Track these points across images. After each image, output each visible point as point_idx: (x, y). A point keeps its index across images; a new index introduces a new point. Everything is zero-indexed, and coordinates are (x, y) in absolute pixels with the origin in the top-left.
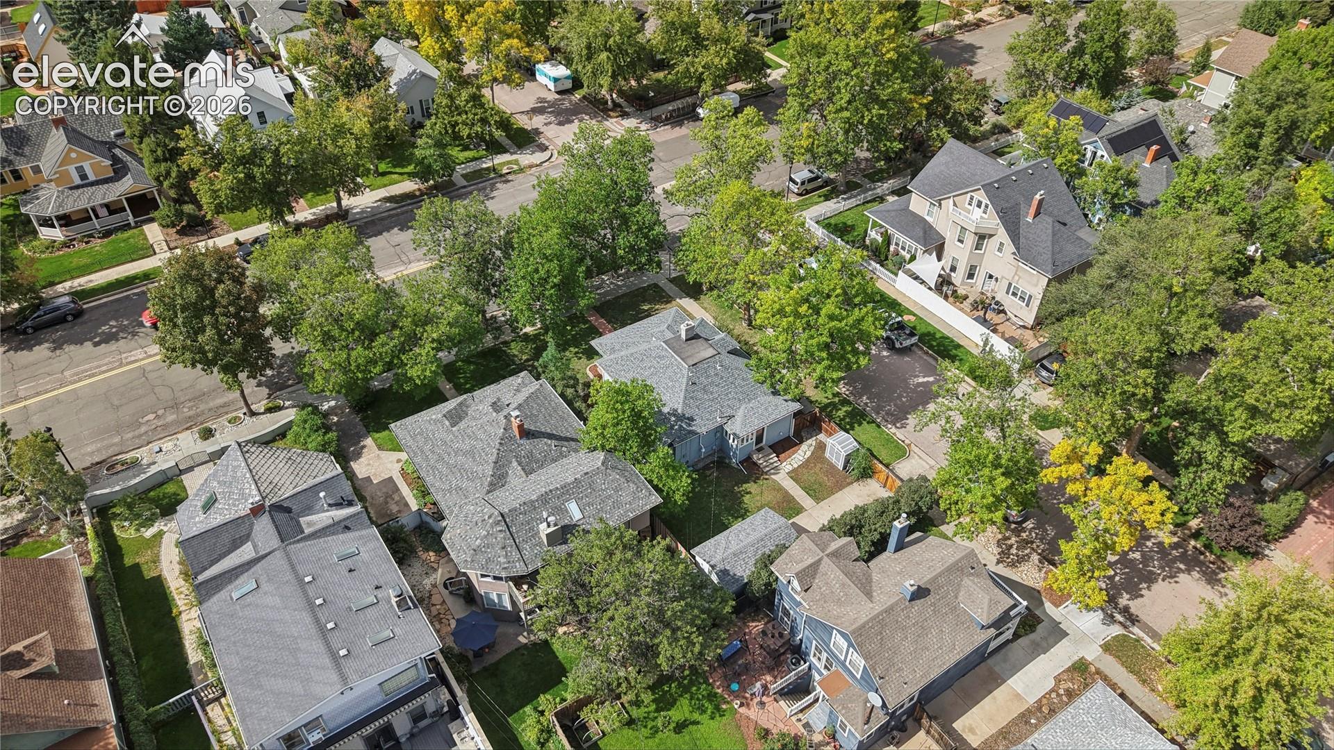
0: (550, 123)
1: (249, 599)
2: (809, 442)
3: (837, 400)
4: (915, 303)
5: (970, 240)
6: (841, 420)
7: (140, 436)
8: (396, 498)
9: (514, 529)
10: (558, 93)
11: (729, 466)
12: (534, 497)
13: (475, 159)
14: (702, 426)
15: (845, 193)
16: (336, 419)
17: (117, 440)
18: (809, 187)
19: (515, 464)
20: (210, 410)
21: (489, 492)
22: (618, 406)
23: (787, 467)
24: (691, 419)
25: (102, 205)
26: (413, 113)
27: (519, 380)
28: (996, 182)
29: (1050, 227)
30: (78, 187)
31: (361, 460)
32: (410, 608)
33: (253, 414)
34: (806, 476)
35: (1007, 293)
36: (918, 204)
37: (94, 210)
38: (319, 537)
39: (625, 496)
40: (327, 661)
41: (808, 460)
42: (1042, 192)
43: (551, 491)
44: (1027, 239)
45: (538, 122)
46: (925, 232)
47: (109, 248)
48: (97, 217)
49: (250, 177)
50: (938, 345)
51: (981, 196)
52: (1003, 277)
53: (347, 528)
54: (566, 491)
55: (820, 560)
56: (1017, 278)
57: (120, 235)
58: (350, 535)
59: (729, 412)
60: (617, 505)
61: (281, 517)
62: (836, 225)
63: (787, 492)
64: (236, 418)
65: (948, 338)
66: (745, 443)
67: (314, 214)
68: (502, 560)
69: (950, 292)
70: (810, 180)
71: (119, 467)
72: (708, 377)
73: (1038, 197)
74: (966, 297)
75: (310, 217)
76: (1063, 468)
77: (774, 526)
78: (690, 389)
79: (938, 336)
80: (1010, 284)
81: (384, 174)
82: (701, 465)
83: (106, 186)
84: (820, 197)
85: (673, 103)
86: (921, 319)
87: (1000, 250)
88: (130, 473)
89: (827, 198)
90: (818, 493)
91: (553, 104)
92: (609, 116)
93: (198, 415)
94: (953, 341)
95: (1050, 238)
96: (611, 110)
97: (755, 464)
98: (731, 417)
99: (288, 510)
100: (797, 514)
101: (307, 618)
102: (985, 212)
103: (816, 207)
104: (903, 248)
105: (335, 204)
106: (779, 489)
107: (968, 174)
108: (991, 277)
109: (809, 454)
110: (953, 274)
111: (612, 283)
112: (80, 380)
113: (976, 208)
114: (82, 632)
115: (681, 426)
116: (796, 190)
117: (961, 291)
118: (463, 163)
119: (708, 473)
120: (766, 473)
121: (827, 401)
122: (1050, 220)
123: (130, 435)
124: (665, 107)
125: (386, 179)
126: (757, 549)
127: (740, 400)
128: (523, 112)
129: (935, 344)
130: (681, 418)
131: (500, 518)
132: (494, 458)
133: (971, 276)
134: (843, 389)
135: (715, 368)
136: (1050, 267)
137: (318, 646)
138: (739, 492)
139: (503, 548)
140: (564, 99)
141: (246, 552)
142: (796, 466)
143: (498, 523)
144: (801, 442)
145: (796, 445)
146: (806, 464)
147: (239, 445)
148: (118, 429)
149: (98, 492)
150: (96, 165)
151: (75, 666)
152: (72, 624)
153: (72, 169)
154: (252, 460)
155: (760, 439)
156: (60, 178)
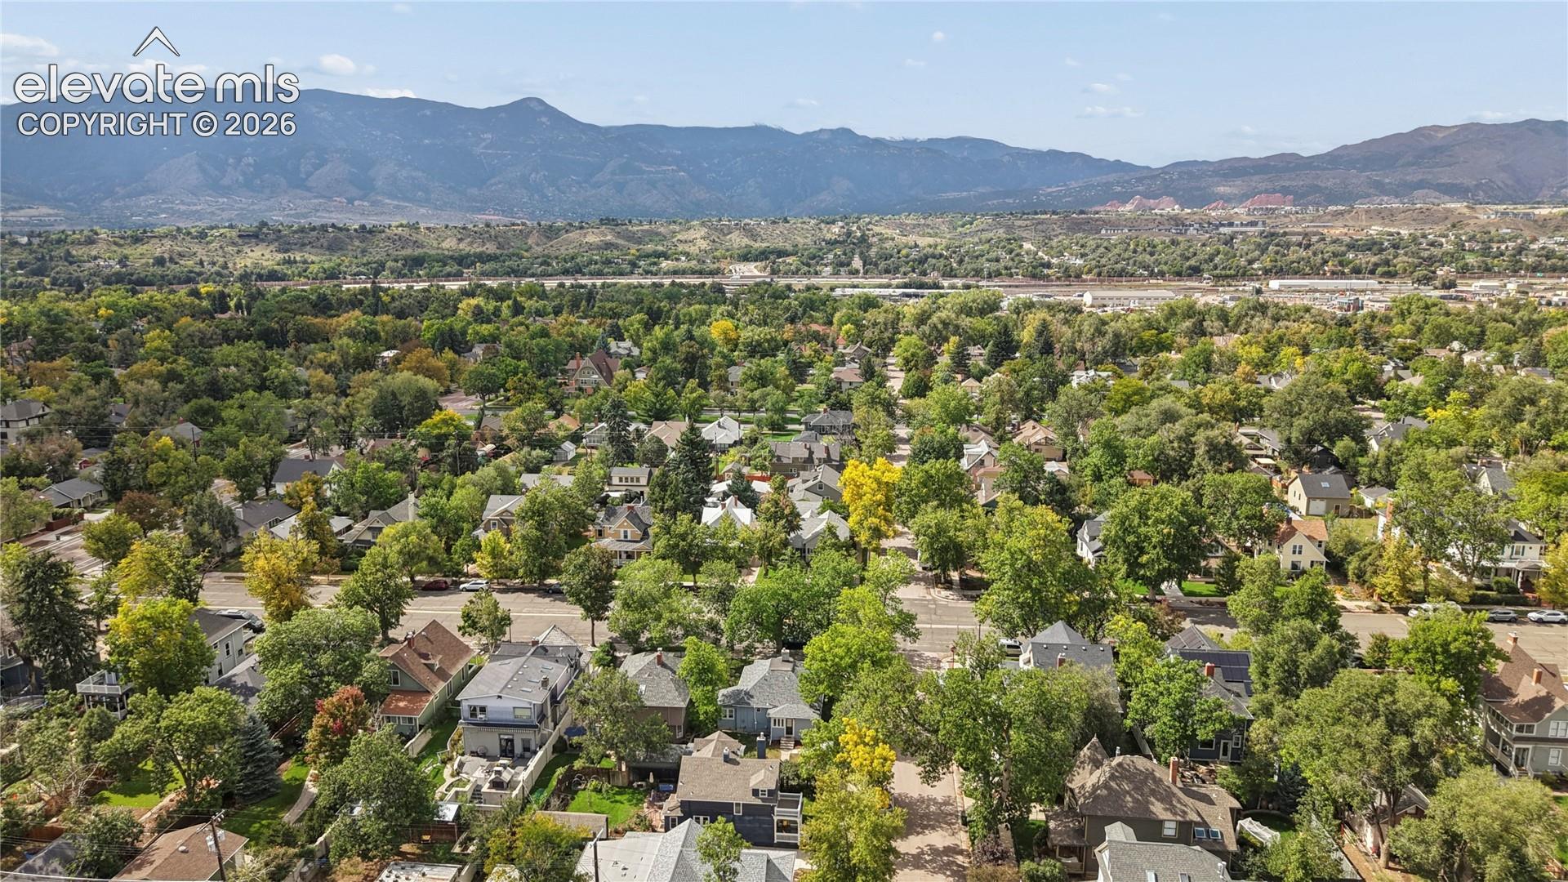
14: (755, 703)
19: (647, 675)
24: (752, 697)
25: (625, 552)
30: (621, 540)
38: (544, 659)
59: (777, 704)
61: (541, 651)
66: (777, 726)
72: (776, 680)
78: (762, 681)
83: (633, 543)
97: (780, 743)
98: (776, 706)
99: (546, 651)
101: (511, 675)
114: (454, 669)
115: (746, 700)
127: (787, 702)
130: (747, 695)
132: (640, 669)
135: (784, 678)
137: (504, 682)
147: (554, 626)
150: (633, 531)
151: (442, 674)
152: (454, 665)
153: (622, 530)
154: (553, 633)
155: (789, 731)
156: (617, 533)
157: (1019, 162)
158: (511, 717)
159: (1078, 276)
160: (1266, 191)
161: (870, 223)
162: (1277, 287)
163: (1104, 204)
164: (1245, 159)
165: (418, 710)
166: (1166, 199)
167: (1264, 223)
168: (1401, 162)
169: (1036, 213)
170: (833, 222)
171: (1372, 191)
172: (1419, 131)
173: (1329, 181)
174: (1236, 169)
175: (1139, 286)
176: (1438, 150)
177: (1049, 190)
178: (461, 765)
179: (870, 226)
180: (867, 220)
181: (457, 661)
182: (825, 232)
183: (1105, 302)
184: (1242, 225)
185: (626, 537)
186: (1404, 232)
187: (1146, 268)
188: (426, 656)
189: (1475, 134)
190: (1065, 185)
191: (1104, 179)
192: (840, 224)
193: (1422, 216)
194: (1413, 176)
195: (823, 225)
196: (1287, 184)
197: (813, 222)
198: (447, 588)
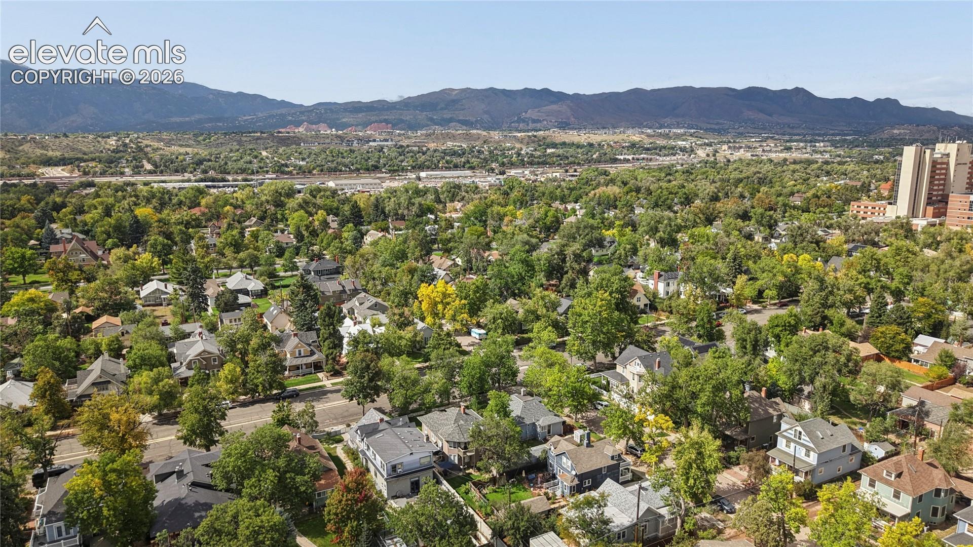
5: (636, 378)
9: (462, 429)
10: (480, 340)
14: (527, 422)
24: (524, 418)
25: (304, 364)
28: (643, 356)
30: (298, 357)
36: (619, 369)
37: (301, 366)
40: (406, 447)
46: (621, 378)
48: (302, 369)
55: (560, 440)
57: (309, 375)
66: (542, 429)
68: (457, 437)
72: (530, 406)
73: (658, 360)
78: (523, 409)
83: (307, 358)
98: (537, 420)
101: (399, 440)
102: (640, 367)
104: (614, 385)
113: (637, 366)
115: (519, 420)
122: (664, 369)
127: (541, 415)
130: (520, 417)
137: (403, 445)
139: (458, 434)
150: (305, 350)
157: (220, 100)
159: (310, 172)
160: (376, 122)
161: (138, 137)
162: (425, 176)
163: (285, 127)
164: (359, 102)
166: (322, 125)
167: (392, 140)
168: (439, 107)
169: (250, 133)
170: (108, 137)
171: (429, 123)
172: (443, 91)
173: (408, 117)
174: (356, 108)
175: (351, 177)
176: (454, 102)
177: (245, 118)
179: (139, 140)
180: (136, 136)
182: (103, 143)
183: (343, 187)
184: (380, 141)
185: (300, 354)
186: (464, 146)
187: (346, 166)
189: (469, 94)
190: (255, 115)
191: (279, 112)
192: (115, 138)
193: (467, 137)
194: (447, 115)
195: (100, 139)
196: (386, 117)
197: (91, 137)
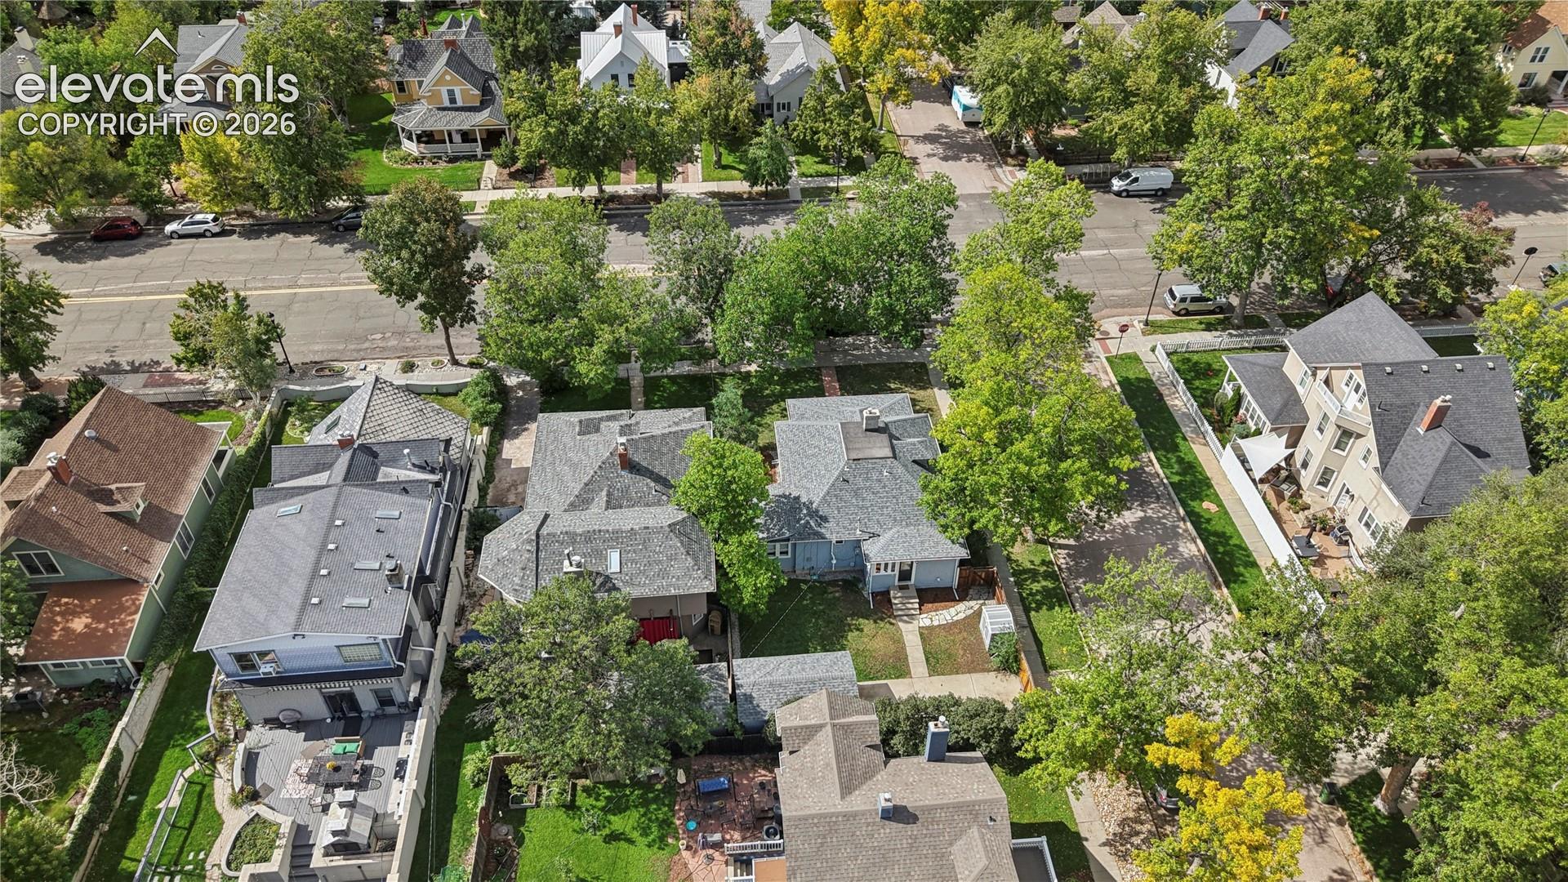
0: (934, 155)
1: (286, 520)
2: (972, 603)
3: (1043, 569)
4: (1233, 491)
5: (1331, 432)
6: (1031, 594)
7: (360, 350)
8: (520, 489)
9: (542, 555)
10: (968, 124)
11: (859, 592)
12: (580, 531)
13: (827, 175)
14: (833, 532)
15: (1238, 328)
16: (521, 393)
17: (341, 347)
18: (1193, 307)
19: (604, 493)
20: (427, 347)
21: (565, 511)
22: (709, 468)
23: (925, 620)
24: (825, 519)
25: (458, 131)
26: (789, 110)
27: (690, 413)
28: (1390, 365)
29: (1444, 449)
30: (444, 109)
31: (516, 441)
32: (402, 588)
33: (455, 362)
34: (940, 641)
35: (1360, 520)
36: (1294, 367)
37: (450, 135)
38: (376, 489)
39: (676, 569)
40: (298, 602)
41: (955, 624)
42: (1448, 397)
43: (600, 531)
44: (1405, 455)
45: (919, 150)
46: (1285, 405)
47: (448, 173)
48: (451, 141)
49: (563, 133)
50: (1225, 553)
51: (1359, 376)
52: (1360, 497)
53: (405, 491)
54: (616, 537)
55: (821, 726)
56: (1375, 503)
57: (465, 164)
58: (405, 498)
59: (876, 529)
60: (663, 574)
61: (363, 458)
62: (1196, 363)
63: (904, 648)
64: (439, 362)
65: (1246, 549)
66: (882, 572)
67: (636, 190)
68: (516, 580)
69: (1287, 494)
70: (1194, 299)
71: (327, 372)
72: (867, 479)
73: (1438, 402)
74: (1306, 508)
75: (630, 192)
76: (1172, 749)
77: (837, 674)
78: (840, 484)
79: (1233, 541)
80: (1365, 510)
81: (725, 167)
82: (827, 578)
83: (468, 114)
84: (1201, 323)
85: (1093, 166)
86: (1226, 513)
87: (1365, 458)
88: (331, 380)
89: (1209, 327)
90: (937, 663)
91: (952, 135)
92: (1006, 163)
93: (414, 349)
94: (1249, 555)
95: (1437, 464)
96: (1012, 157)
97: (889, 601)
98: (874, 535)
99: (375, 455)
100: (897, 678)
101: (312, 555)
102: (1360, 400)
103: (1186, 334)
104: (1252, 417)
105: (655, 185)
106: (899, 641)
107: (1368, 345)
108: (1348, 492)
109: (961, 616)
110: (1303, 472)
111: (875, 347)
112: (348, 285)
113: (1353, 392)
114: (183, 498)
115: (808, 522)
116: (1172, 306)
117: (1307, 498)
118: (811, 176)
119: (831, 589)
120: (895, 617)
121: (1029, 566)
122: (1448, 439)
123: (353, 347)
124: (1080, 167)
125: (724, 173)
126: (801, 689)
127: (895, 520)
128: (912, 137)
129: (1221, 549)
130: (813, 513)
131: (534, 538)
132: (586, 479)
133: (1324, 482)
134: (1061, 558)
135: (881, 473)
136: (1415, 503)
137: (300, 585)
138: (849, 625)
139: (523, 569)
140: (968, 133)
141: (321, 479)
142: (936, 623)
143: (529, 541)
144: (962, 599)
145: (954, 600)
146: (949, 627)
147: (377, 379)
148: (348, 337)
149: (291, 387)
150: (464, 91)
151: (155, 522)
152: (179, 486)
153: (444, 90)
154: (379, 397)
155: (905, 575)
156: (434, 97)
158: (339, 661)
165: (119, 637)
178: (251, 759)
181: (185, 473)
185: (453, 100)
188: (106, 497)
198: (140, 234)
